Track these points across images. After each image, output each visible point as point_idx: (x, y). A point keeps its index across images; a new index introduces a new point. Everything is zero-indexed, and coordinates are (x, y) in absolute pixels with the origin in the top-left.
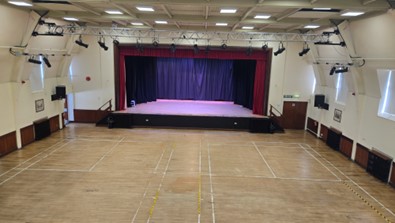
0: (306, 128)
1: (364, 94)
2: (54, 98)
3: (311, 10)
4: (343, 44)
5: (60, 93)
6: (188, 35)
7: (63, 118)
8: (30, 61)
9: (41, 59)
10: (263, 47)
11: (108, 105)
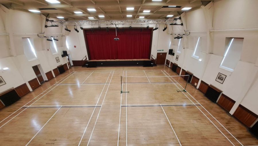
0: (165, 64)
1: (188, 48)
2: (63, 56)
3: (168, 7)
4: (182, 24)
5: (65, 54)
6: (114, 22)
7: (69, 65)
8: (48, 40)
9: (52, 39)
10: (147, 27)
11: (85, 58)
